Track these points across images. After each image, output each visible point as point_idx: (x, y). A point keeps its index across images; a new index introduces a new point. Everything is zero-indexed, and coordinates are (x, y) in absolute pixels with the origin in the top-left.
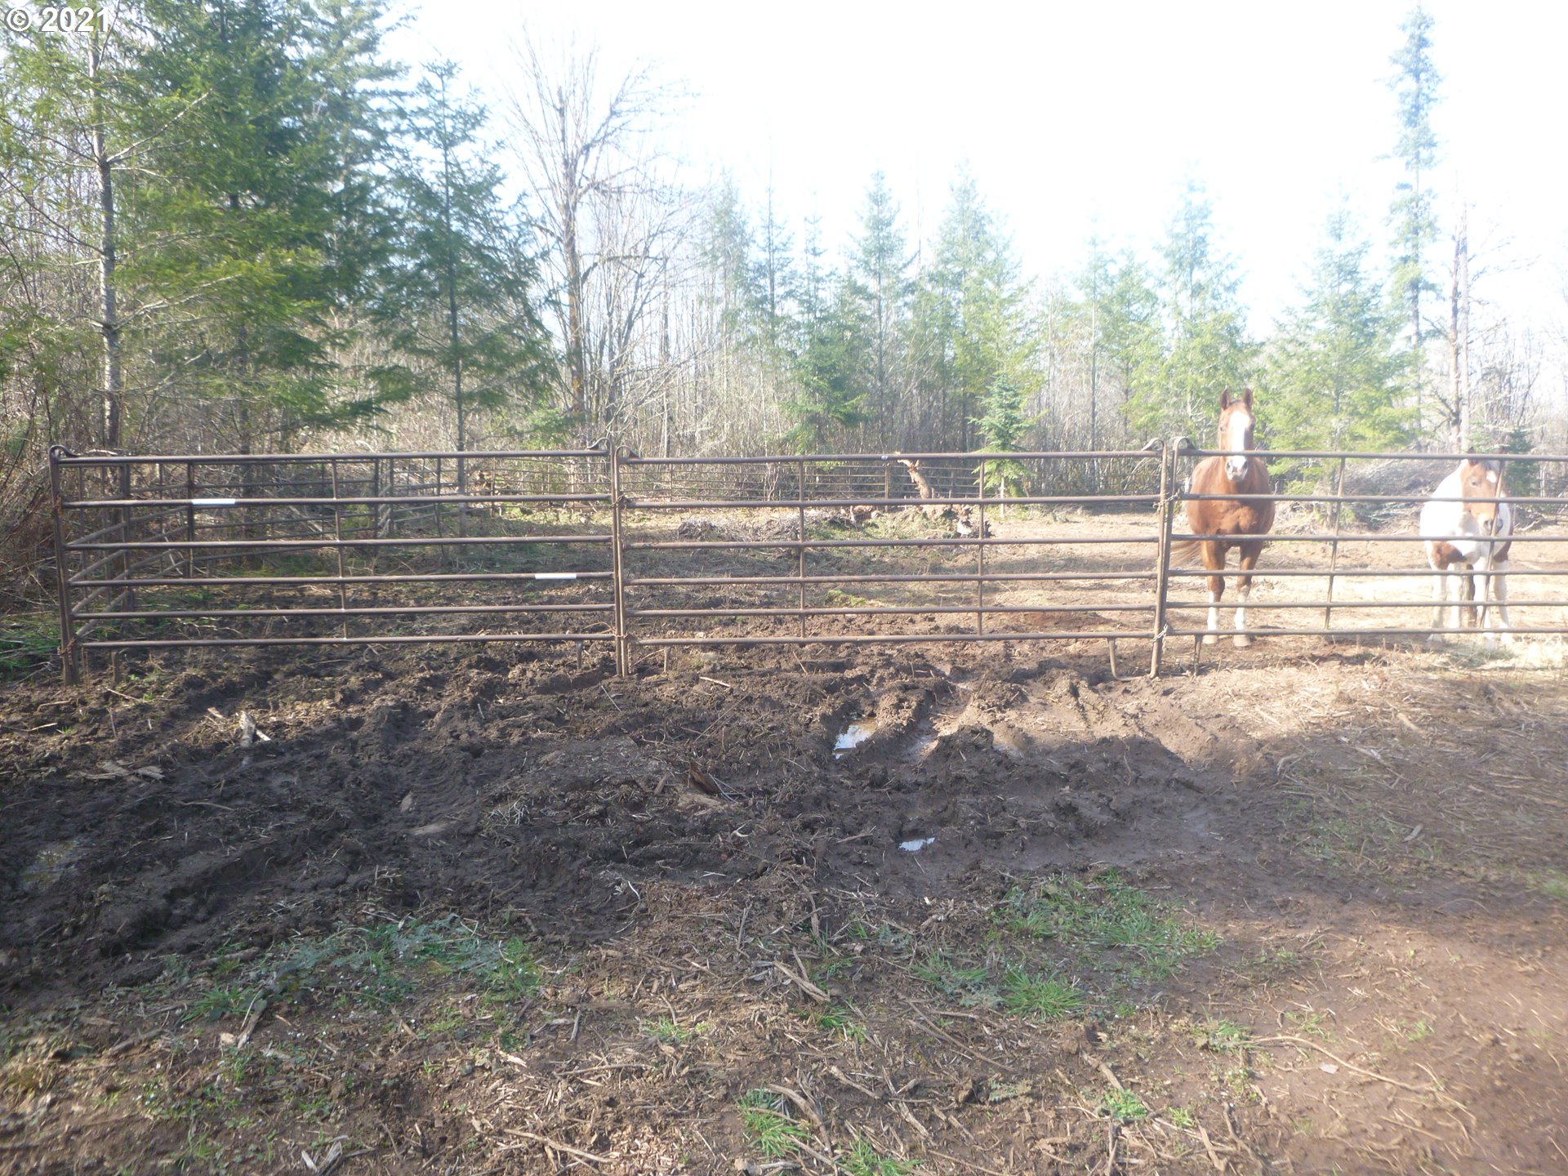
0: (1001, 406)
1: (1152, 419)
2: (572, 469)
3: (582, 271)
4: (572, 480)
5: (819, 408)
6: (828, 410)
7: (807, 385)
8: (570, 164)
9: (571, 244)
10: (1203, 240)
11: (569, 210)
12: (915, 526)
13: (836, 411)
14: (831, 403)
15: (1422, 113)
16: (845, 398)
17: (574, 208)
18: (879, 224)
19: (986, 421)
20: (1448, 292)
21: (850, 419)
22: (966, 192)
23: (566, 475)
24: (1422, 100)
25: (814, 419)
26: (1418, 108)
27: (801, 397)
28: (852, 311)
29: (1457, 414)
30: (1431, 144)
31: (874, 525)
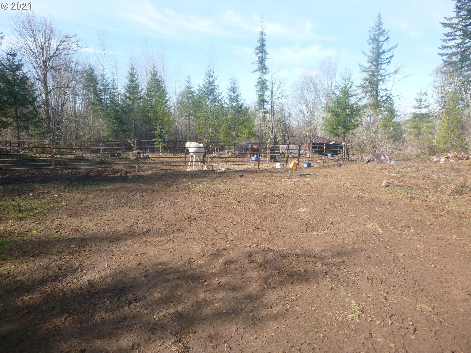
0: (159, 129)
1: (201, 132)
2: (47, 143)
3: (49, 91)
4: (47, 146)
5: (116, 128)
6: (118, 129)
7: (112, 122)
8: (45, 63)
9: (45, 84)
10: (213, 89)
11: (45, 75)
12: (131, 156)
13: (120, 129)
14: (118, 127)
15: (263, 61)
16: (123, 126)
17: (46, 74)
18: (132, 81)
19: (156, 132)
20: (270, 103)
21: (124, 131)
22: (155, 74)
23: (45, 145)
24: (263, 59)
25: (114, 131)
26: (263, 60)
27: (111, 126)
28: (125, 103)
29: (272, 131)
30: (266, 69)
31: (122, 156)
